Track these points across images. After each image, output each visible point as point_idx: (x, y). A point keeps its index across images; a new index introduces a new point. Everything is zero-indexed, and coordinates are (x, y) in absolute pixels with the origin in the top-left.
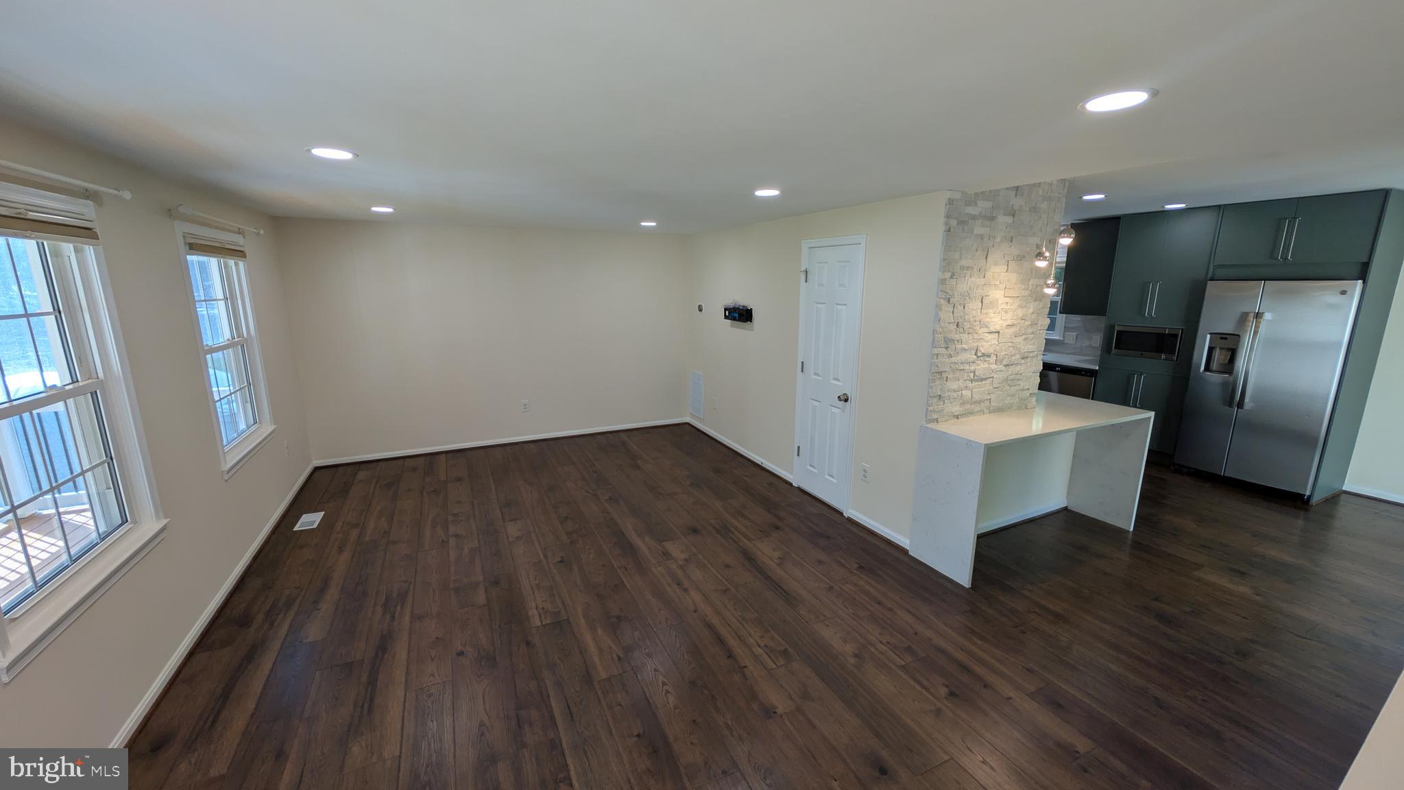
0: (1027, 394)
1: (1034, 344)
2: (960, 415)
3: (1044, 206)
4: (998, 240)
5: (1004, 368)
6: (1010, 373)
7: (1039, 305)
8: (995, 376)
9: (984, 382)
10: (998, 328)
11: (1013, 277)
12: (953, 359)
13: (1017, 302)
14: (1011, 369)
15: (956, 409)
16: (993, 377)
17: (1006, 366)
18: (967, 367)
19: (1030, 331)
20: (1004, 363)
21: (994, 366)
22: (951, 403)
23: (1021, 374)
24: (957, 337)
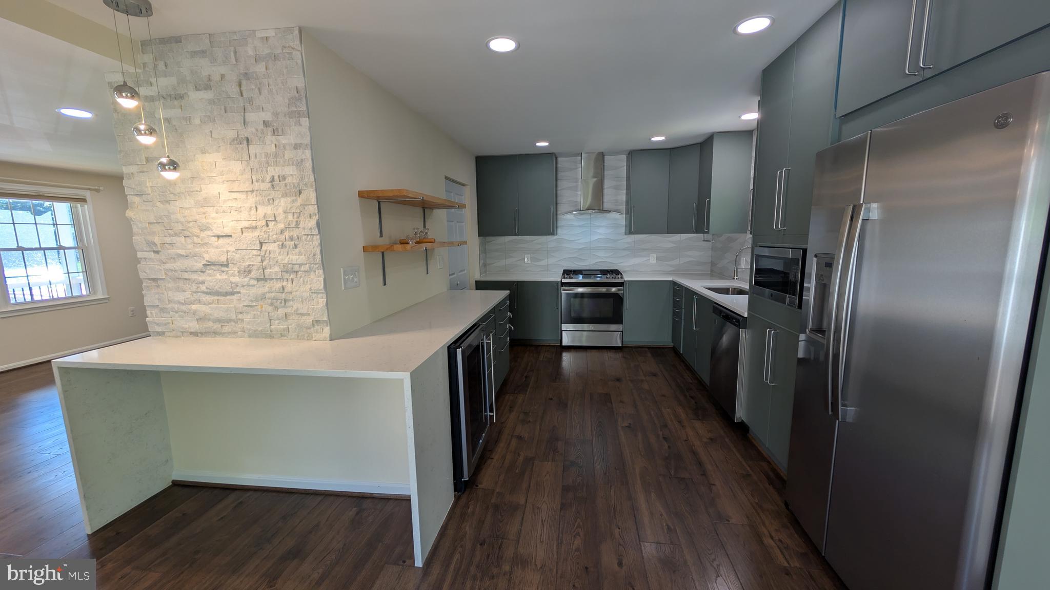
0: (308, 320)
1: (300, 254)
2: (202, 333)
3: (260, 68)
4: (197, 121)
5: (253, 282)
6: (266, 289)
7: (293, 201)
8: (243, 291)
9: (228, 297)
10: (227, 231)
11: (237, 167)
12: (168, 266)
13: (252, 200)
14: (268, 284)
15: (194, 326)
16: (239, 292)
17: (258, 280)
18: (194, 276)
19: (287, 234)
20: (254, 274)
21: (236, 279)
22: (180, 316)
23: (291, 293)
24: (168, 240)
